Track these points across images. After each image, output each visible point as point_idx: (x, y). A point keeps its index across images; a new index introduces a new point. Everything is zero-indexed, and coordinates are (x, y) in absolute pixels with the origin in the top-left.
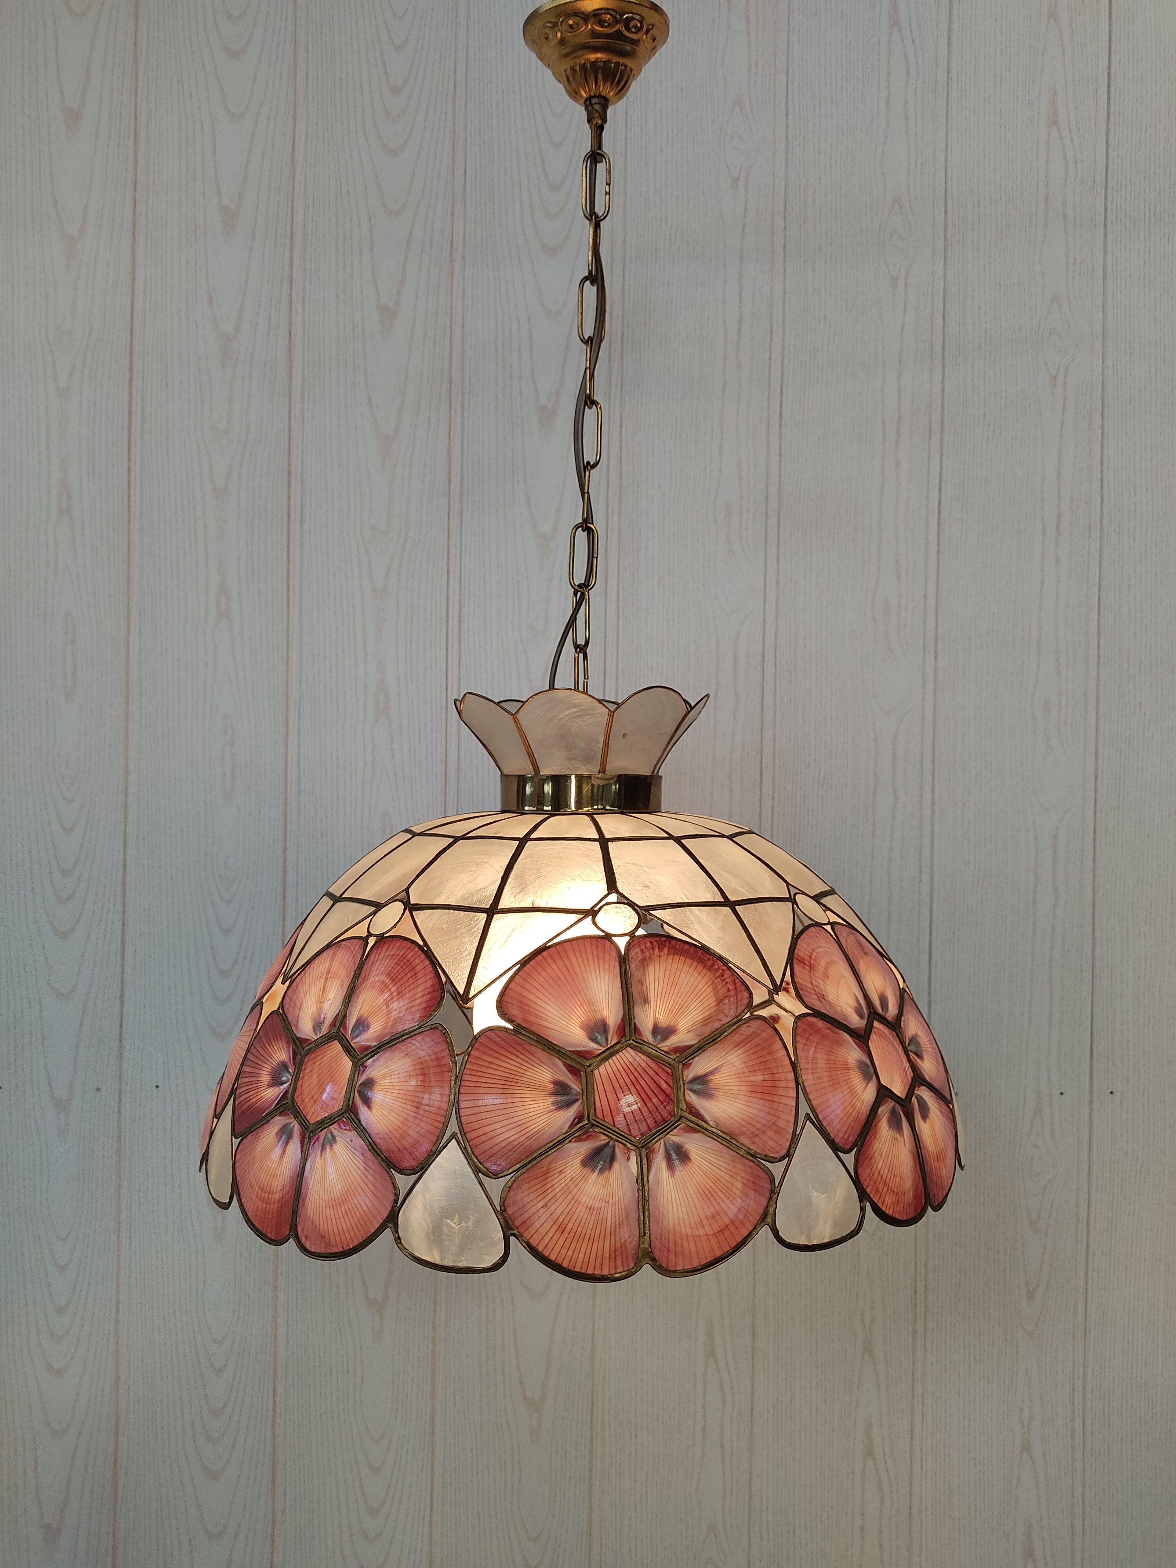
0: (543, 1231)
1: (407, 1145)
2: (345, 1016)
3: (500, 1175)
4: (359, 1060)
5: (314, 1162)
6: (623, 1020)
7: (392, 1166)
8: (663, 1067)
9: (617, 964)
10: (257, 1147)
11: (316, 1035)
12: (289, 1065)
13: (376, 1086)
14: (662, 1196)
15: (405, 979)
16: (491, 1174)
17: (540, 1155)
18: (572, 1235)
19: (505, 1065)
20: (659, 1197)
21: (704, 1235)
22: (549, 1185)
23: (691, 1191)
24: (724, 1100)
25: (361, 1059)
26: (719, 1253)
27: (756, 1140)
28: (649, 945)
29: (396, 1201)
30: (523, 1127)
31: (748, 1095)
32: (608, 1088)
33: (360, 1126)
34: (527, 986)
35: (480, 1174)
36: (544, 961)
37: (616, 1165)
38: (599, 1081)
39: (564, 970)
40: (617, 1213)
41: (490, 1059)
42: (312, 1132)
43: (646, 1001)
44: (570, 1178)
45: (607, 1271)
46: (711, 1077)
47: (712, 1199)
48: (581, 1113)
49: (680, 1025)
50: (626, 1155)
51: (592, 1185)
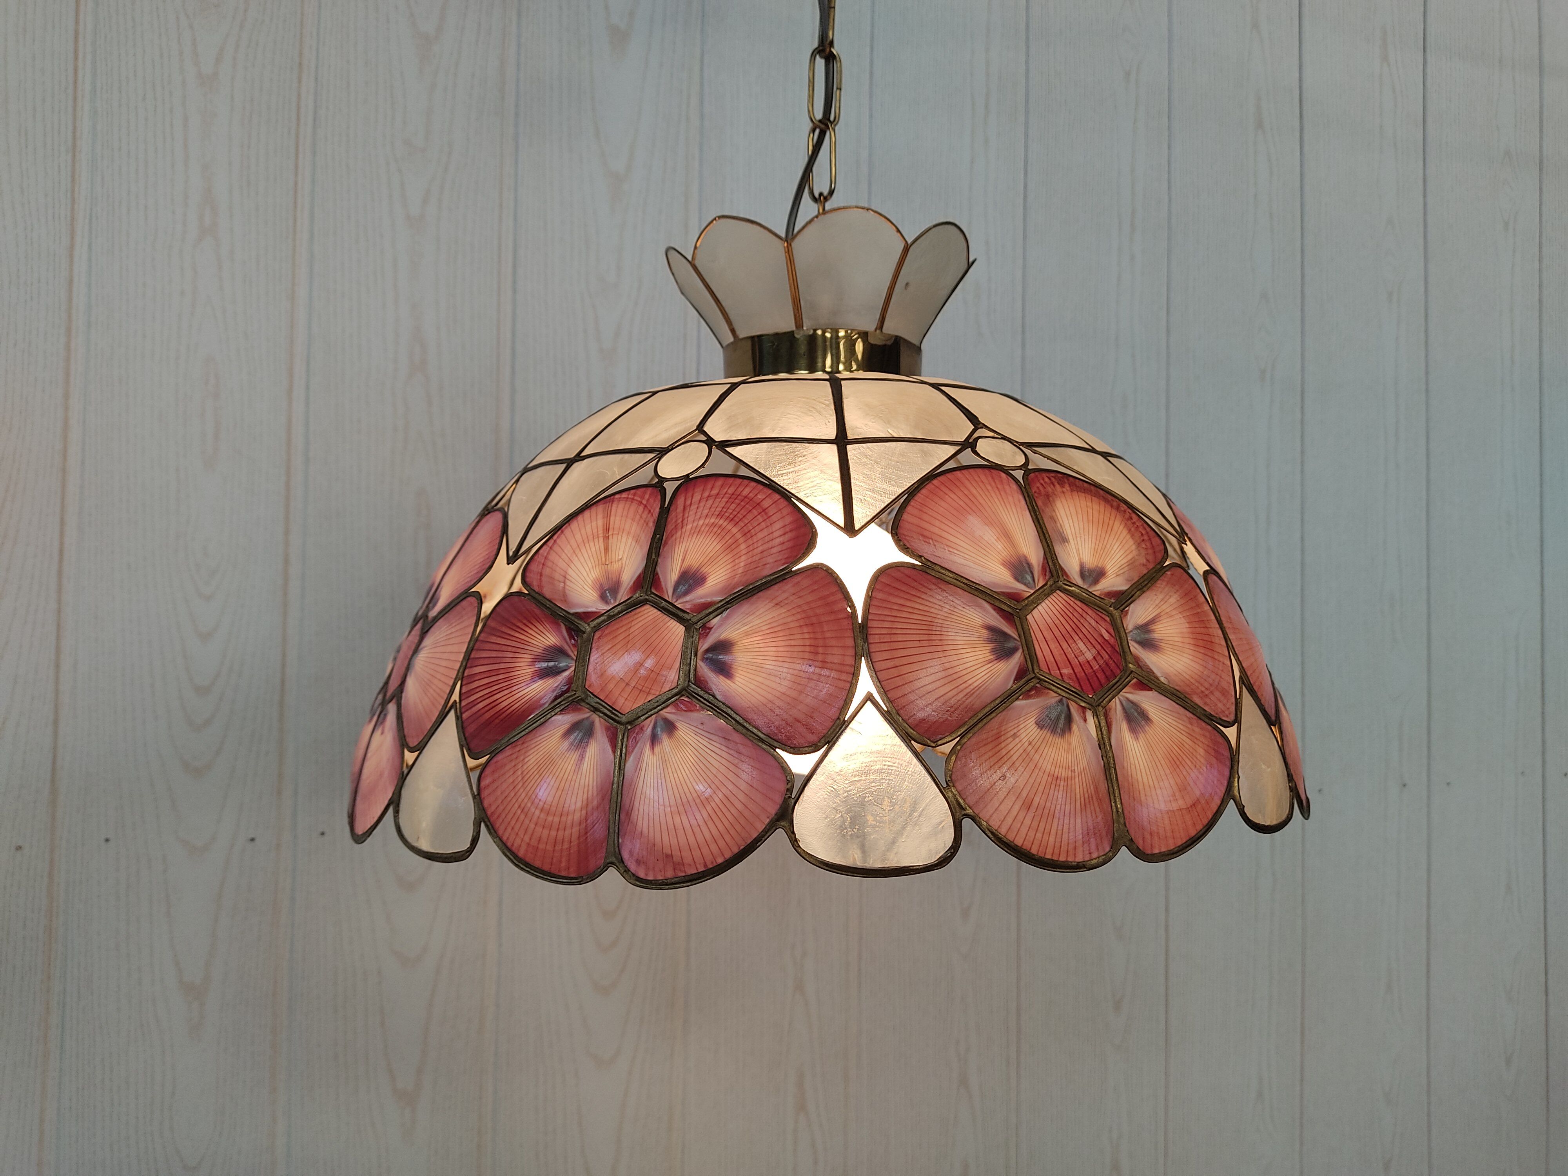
0: (1004, 808)
1: (801, 717)
3: (940, 742)
4: (695, 622)
5: (639, 759)
6: (1045, 557)
7: (775, 744)
8: (1100, 614)
9: (1021, 497)
10: (527, 759)
11: (608, 604)
12: (565, 647)
13: (736, 648)
14: (1129, 764)
15: (750, 517)
16: (929, 742)
17: (987, 715)
18: (1040, 811)
20: (1126, 765)
21: (1178, 810)
22: (1004, 752)
23: (1159, 756)
24: (1171, 653)
25: (699, 620)
26: (1193, 833)
27: (1207, 700)
28: (1047, 480)
29: (790, 790)
30: (960, 681)
31: (1192, 648)
32: (1048, 636)
33: (716, 702)
34: (925, 517)
35: (912, 742)
36: (937, 489)
37: (1075, 727)
38: (1035, 626)
39: (967, 500)
40: (1085, 785)
41: (902, 602)
42: (629, 723)
43: (1064, 540)
44: (1027, 742)
45: (1081, 857)
46: (1154, 627)
47: (1181, 767)
48: (1024, 665)
49: (1108, 567)
50: (1082, 715)
51: (1054, 751)
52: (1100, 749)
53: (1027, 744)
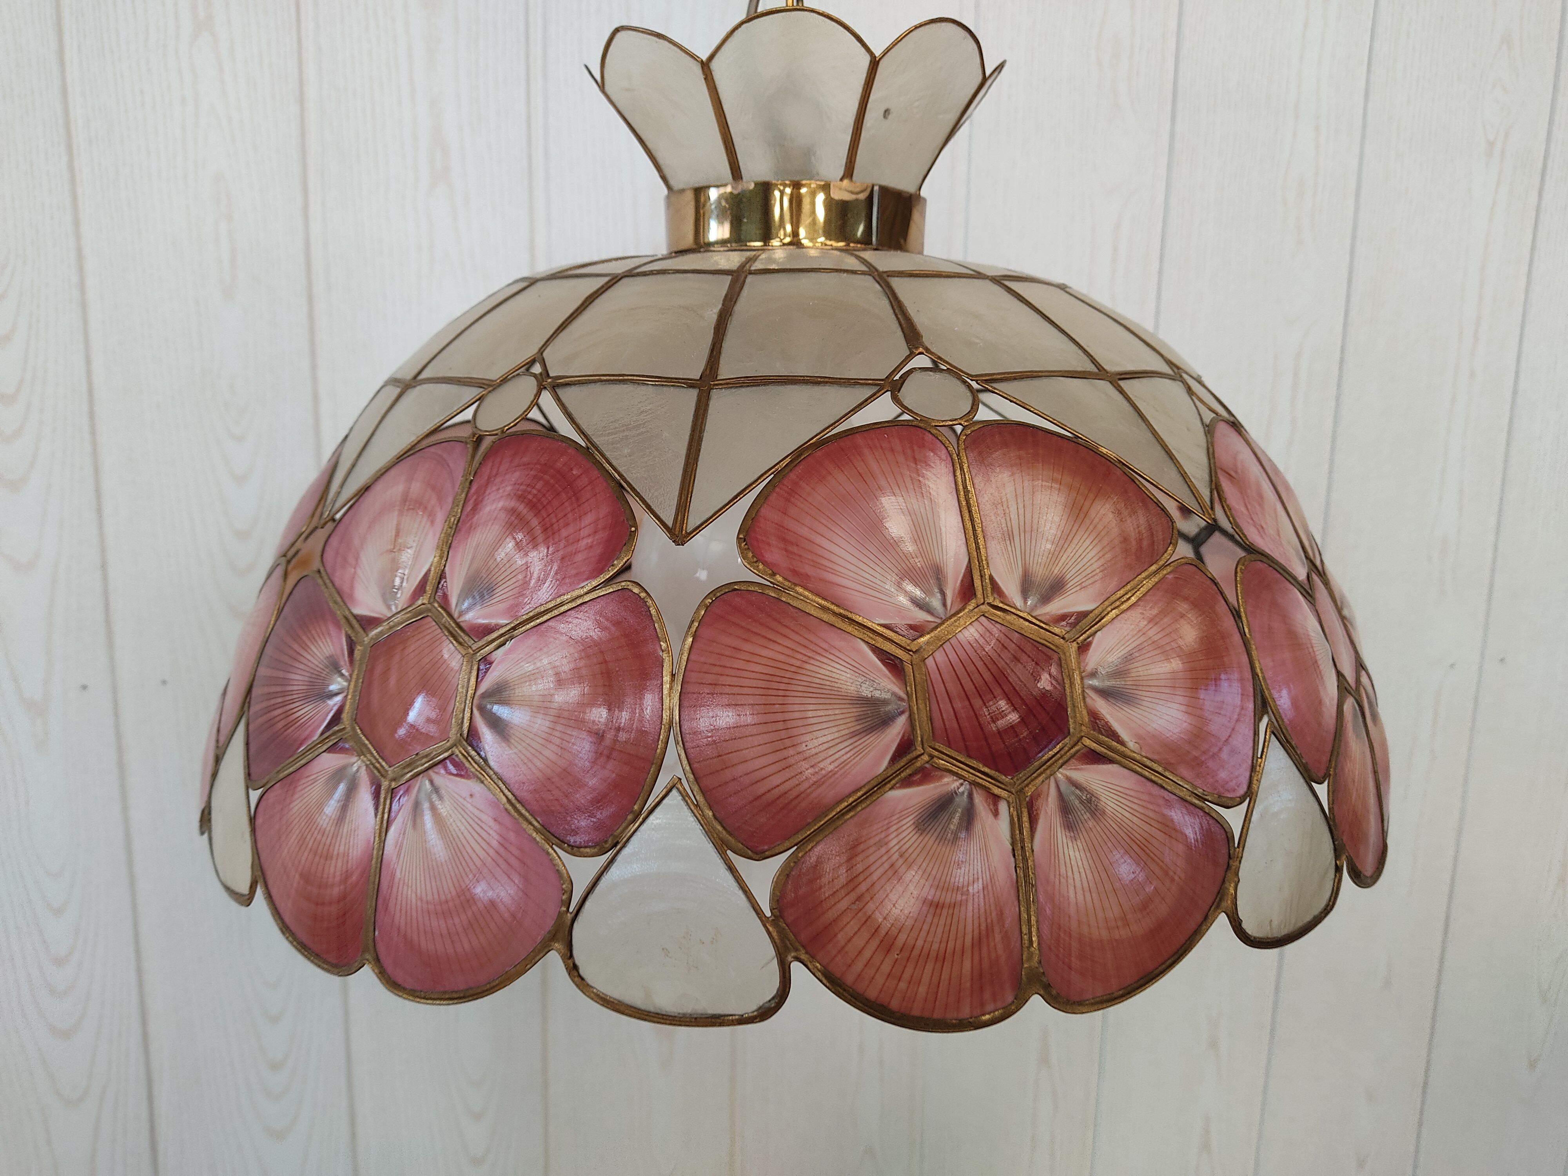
0: (853, 949)
2: (442, 576)
3: (767, 853)
4: (476, 652)
5: (401, 831)
6: (969, 565)
7: (555, 840)
10: (292, 806)
11: (389, 608)
12: (342, 663)
13: (514, 697)
15: (556, 505)
16: (750, 852)
18: (905, 954)
19: (764, 652)
22: (863, 866)
24: (1150, 705)
25: (481, 648)
29: (566, 905)
32: (954, 690)
33: (488, 770)
34: (793, 511)
35: (729, 852)
36: (819, 465)
37: (978, 827)
40: (983, 909)
41: (736, 643)
42: (394, 780)
43: (1005, 536)
44: (897, 853)
48: (910, 735)
49: (1068, 577)
50: (992, 807)
51: (937, 866)
52: (1014, 856)
53: (896, 856)
